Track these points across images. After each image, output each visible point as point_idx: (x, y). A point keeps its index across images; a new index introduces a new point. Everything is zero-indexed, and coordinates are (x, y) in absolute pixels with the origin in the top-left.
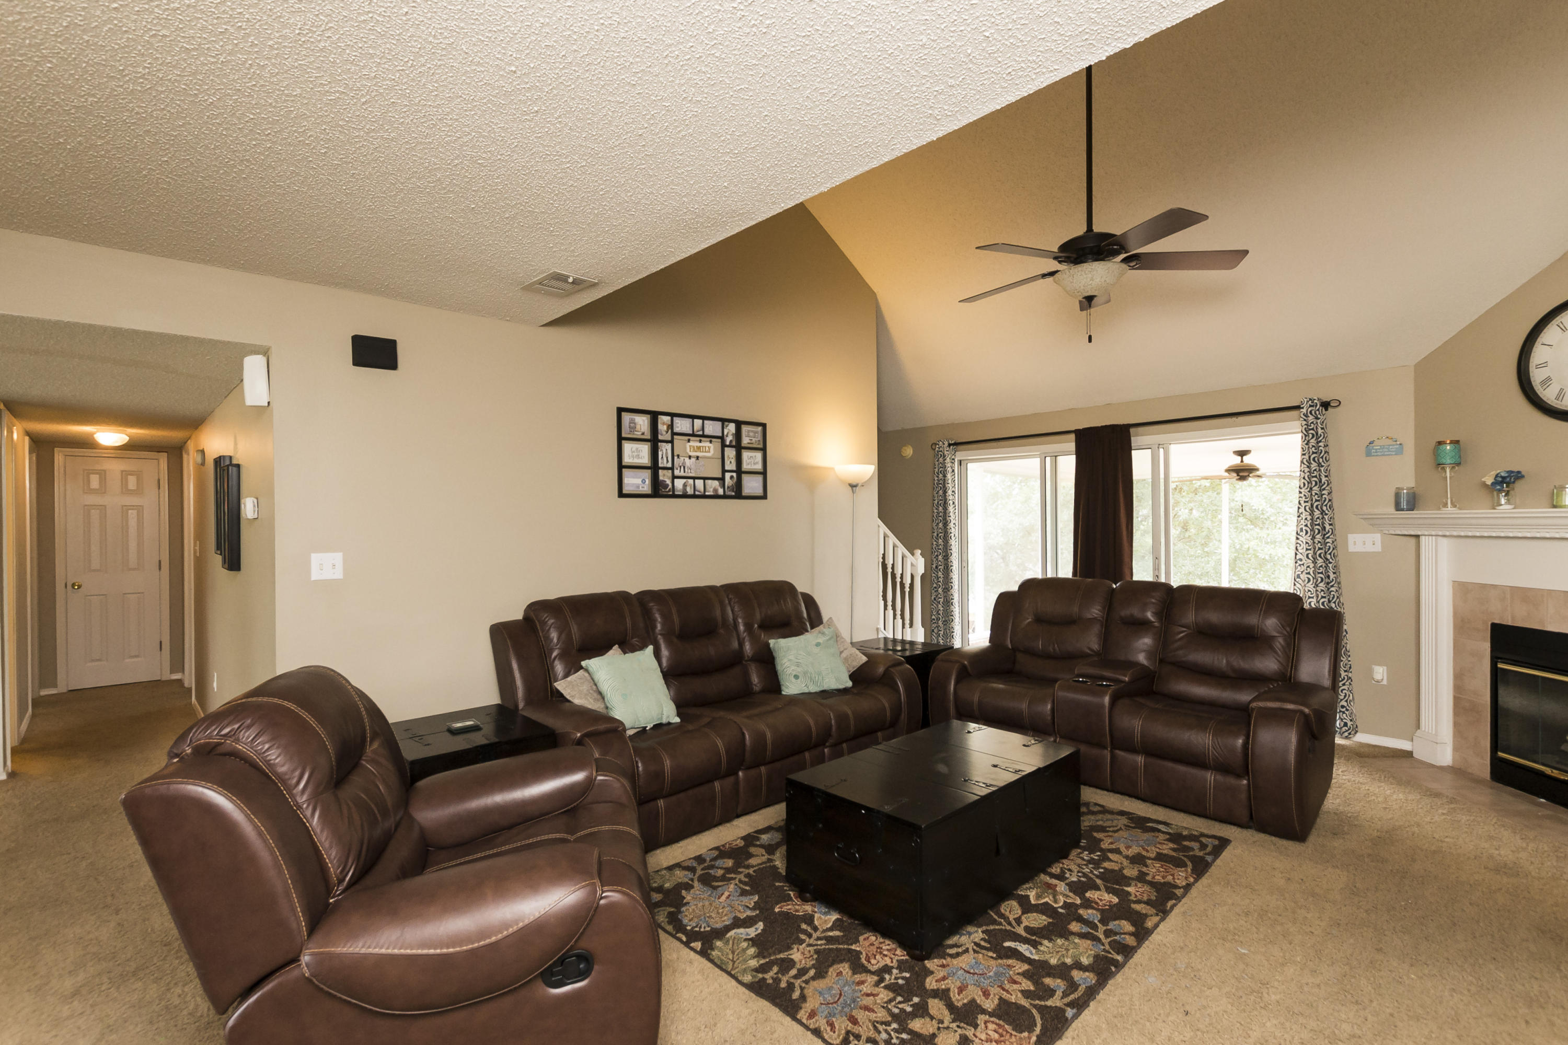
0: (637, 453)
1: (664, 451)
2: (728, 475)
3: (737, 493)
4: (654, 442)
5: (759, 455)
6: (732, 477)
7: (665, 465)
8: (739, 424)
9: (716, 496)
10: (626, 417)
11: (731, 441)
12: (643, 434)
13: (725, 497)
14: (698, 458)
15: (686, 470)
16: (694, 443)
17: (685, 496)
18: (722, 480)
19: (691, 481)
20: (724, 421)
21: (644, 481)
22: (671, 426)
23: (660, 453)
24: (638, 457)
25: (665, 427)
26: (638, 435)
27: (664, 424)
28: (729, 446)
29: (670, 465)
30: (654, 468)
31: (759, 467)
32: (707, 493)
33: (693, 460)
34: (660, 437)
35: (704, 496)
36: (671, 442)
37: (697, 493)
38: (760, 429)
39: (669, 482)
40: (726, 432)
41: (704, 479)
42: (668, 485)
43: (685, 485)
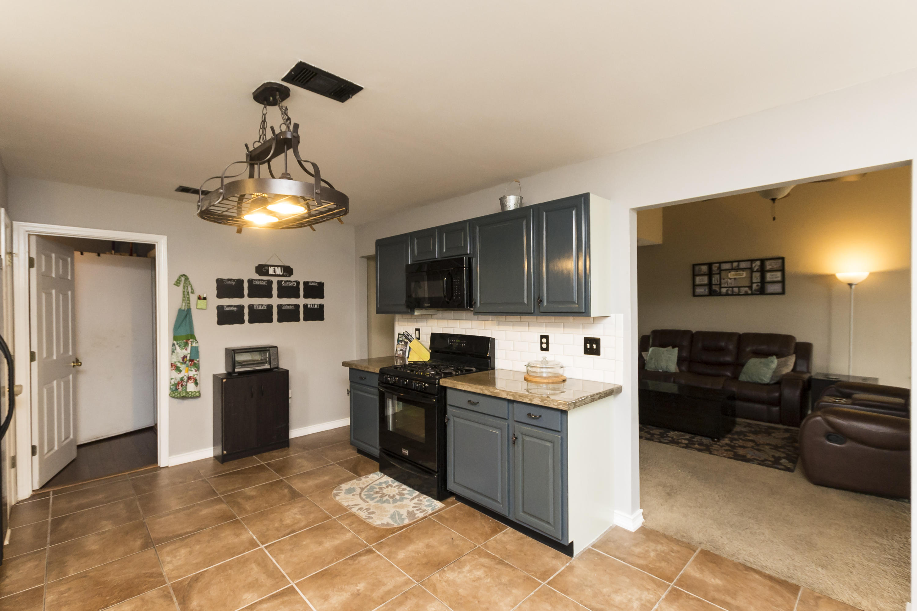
0: (703, 280)
1: (716, 278)
2: (754, 286)
3: (762, 291)
4: (710, 274)
5: (779, 274)
6: (757, 286)
7: (716, 282)
8: (763, 261)
9: (746, 294)
10: (697, 268)
11: (757, 269)
12: (705, 272)
13: (752, 294)
14: (735, 279)
15: (729, 284)
16: (733, 273)
17: (727, 294)
18: (750, 287)
19: (731, 289)
20: (752, 261)
21: (705, 290)
22: (719, 268)
23: (713, 279)
24: (703, 281)
25: (716, 268)
26: (702, 273)
27: (715, 267)
28: (757, 271)
29: (718, 283)
30: (710, 284)
31: (779, 279)
32: (740, 293)
33: (732, 280)
34: (714, 272)
35: (738, 294)
36: (720, 274)
37: (734, 293)
38: (780, 261)
39: (718, 290)
40: (754, 265)
41: (739, 287)
42: (717, 291)
43: (727, 291)
